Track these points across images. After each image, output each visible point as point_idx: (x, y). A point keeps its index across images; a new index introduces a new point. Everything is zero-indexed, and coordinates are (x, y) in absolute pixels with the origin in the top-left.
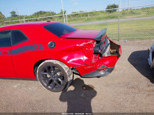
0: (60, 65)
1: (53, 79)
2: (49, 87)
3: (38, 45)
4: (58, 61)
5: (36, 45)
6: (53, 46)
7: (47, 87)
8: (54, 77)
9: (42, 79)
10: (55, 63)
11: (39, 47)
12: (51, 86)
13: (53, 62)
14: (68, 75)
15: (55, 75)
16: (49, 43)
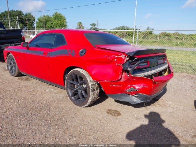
0: (86, 75)
1: (78, 90)
2: (73, 98)
3: (71, 51)
4: (86, 72)
5: (69, 50)
6: (83, 54)
7: (70, 97)
8: (79, 88)
9: (68, 87)
10: (81, 72)
11: (71, 52)
12: (75, 98)
13: (80, 71)
14: (91, 89)
15: (80, 86)
16: (81, 50)
